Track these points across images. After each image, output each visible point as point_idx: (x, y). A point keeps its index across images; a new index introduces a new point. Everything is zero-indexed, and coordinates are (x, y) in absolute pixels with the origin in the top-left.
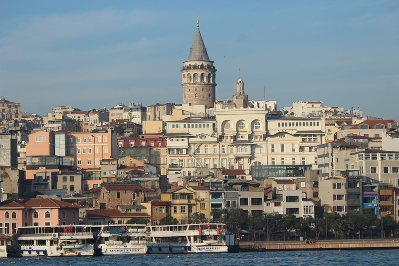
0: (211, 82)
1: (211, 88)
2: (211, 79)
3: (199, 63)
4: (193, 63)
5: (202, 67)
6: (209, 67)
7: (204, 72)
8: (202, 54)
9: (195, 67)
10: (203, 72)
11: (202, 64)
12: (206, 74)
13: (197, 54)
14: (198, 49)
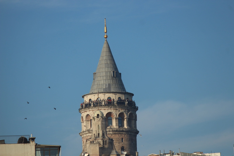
0: (126, 126)
1: (125, 137)
2: (125, 122)
3: (103, 97)
4: (94, 98)
5: (109, 103)
6: (120, 103)
7: (112, 110)
8: (111, 82)
9: (97, 104)
10: (109, 111)
11: (109, 99)
12: (116, 113)
13: (102, 82)
14: (104, 74)
